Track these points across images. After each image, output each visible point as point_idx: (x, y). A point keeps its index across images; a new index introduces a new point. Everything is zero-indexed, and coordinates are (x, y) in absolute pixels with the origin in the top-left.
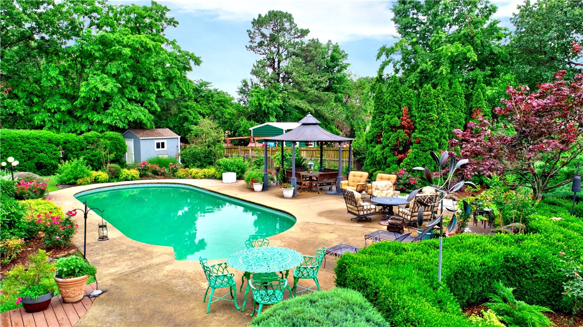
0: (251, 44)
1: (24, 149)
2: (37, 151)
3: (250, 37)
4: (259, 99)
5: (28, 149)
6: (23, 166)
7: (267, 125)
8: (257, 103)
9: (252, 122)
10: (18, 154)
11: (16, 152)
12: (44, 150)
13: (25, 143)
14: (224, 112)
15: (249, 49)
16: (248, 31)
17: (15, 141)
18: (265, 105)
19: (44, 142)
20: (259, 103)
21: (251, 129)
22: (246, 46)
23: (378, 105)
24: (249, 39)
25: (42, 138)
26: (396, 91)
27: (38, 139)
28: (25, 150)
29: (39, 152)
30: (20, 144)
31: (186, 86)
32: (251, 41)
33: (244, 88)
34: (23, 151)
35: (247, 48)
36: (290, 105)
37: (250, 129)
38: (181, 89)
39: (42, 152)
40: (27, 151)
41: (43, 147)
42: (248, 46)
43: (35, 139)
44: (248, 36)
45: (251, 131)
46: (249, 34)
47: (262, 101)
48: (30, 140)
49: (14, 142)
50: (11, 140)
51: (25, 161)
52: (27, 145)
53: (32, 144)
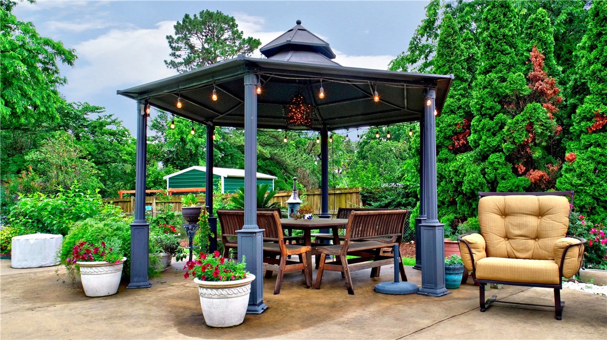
0: (172, 58)
3: (172, 47)
4: (181, 132)
7: (194, 170)
8: (178, 137)
9: (171, 167)
14: (120, 151)
15: (171, 66)
16: (168, 37)
18: (192, 141)
20: (182, 139)
21: (167, 178)
22: (165, 61)
23: (448, 61)
24: (170, 51)
26: (505, 15)
31: (43, 98)
32: (174, 55)
33: (159, 120)
35: (167, 63)
36: (231, 144)
37: (164, 178)
38: (31, 99)
42: (169, 61)
44: (168, 45)
45: (165, 181)
46: (170, 42)
47: (187, 135)
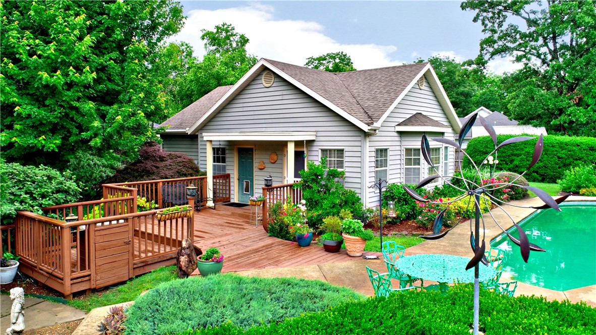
1: (559, 155)
2: (575, 158)
5: (563, 156)
6: (557, 172)
10: (552, 160)
11: (551, 158)
12: (583, 158)
13: (562, 150)
17: (552, 146)
19: (584, 149)
25: (584, 145)
27: (578, 146)
28: (561, 157)
29: (576, 160)
30: (556, 150)
34: (559, 157)
39: (580, 160)
40: (562, 158)
41: (582, 154)
43: (574, 146)
48: (569, 146)
49: (551, 148)
50: (548, 146)
51: (559, 168)
52: (564, 151)
53: (570, 151)
